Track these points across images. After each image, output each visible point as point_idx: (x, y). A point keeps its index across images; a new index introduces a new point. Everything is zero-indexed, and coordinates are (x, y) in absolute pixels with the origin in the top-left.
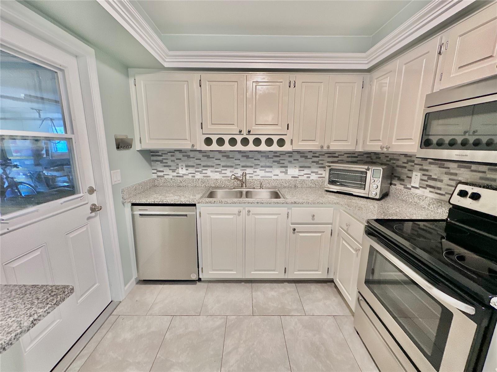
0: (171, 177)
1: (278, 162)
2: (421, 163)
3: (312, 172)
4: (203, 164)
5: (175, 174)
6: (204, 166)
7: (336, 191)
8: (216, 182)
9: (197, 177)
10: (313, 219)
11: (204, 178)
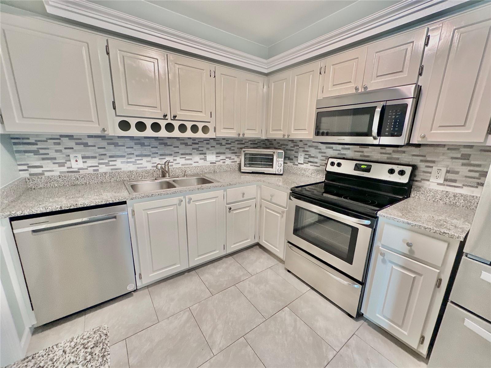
0: (58, 174)
1: (197, 149)
2: (303, 147)
3: (226, 158)
4: (109, 154)
5: (64, 169)
6: (110, 157)
7: (251, 172)
8: (130, 174)
9: (101, 171)
10: (243, 197)
11: (114, 171)
